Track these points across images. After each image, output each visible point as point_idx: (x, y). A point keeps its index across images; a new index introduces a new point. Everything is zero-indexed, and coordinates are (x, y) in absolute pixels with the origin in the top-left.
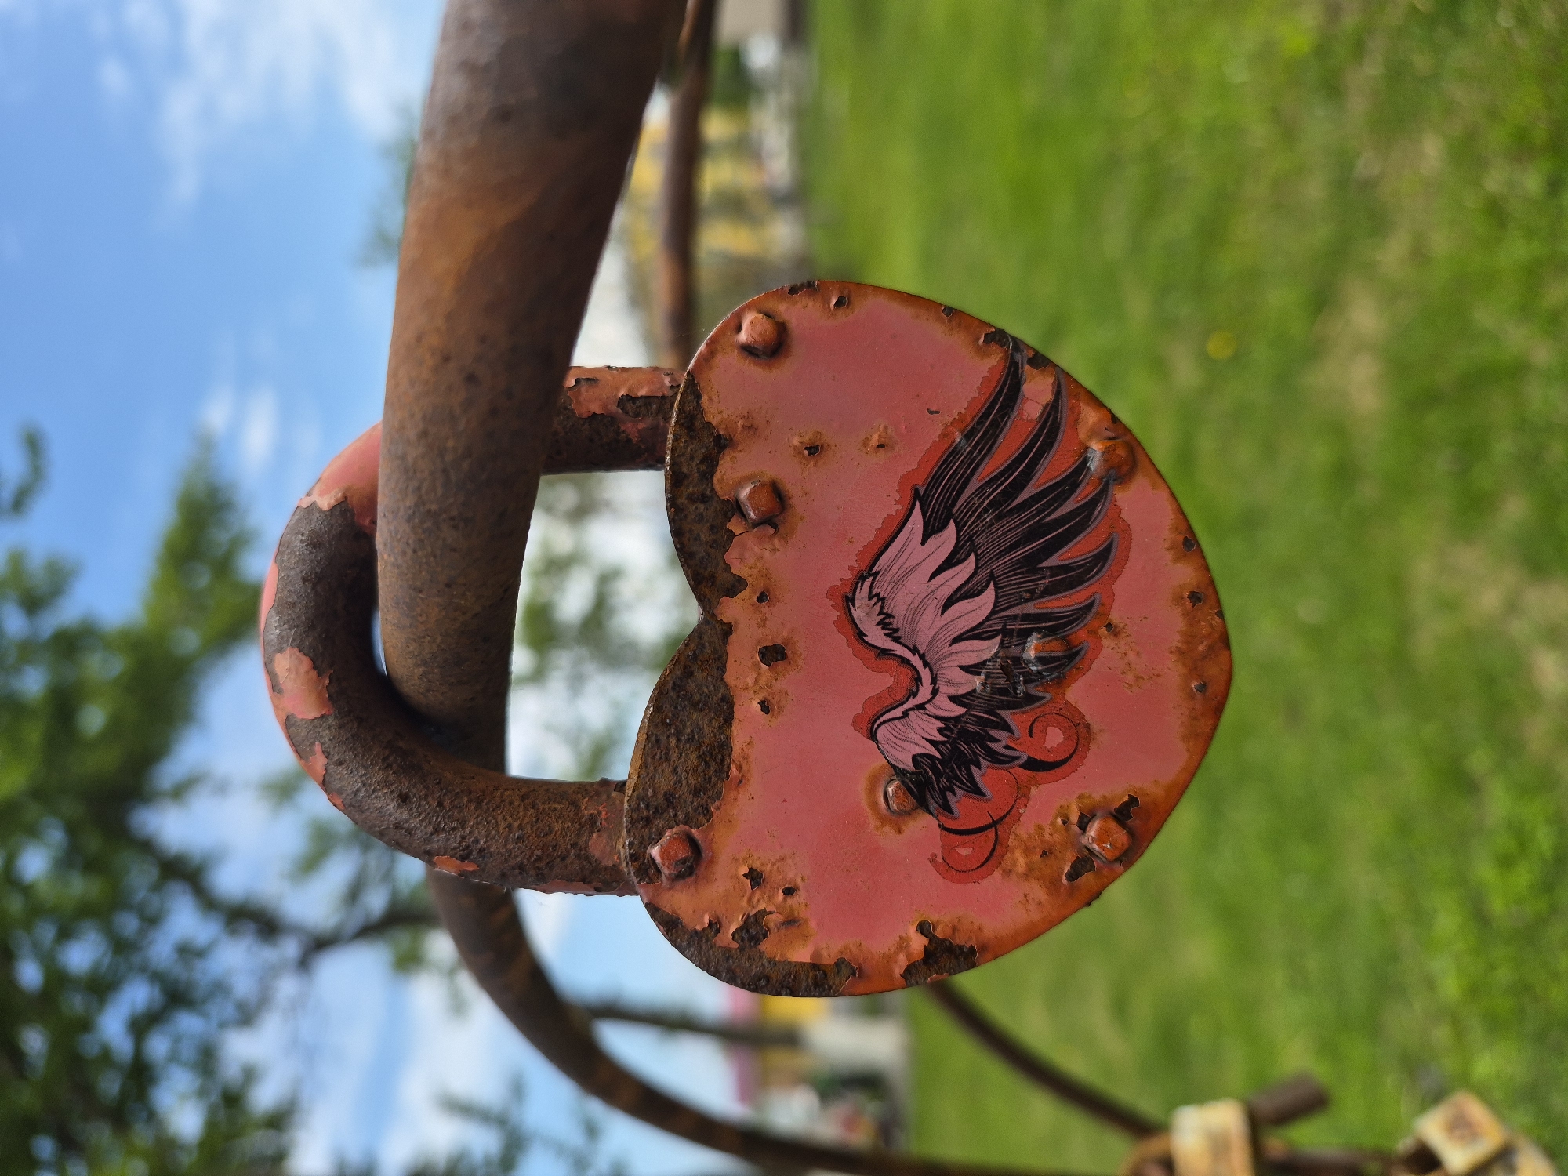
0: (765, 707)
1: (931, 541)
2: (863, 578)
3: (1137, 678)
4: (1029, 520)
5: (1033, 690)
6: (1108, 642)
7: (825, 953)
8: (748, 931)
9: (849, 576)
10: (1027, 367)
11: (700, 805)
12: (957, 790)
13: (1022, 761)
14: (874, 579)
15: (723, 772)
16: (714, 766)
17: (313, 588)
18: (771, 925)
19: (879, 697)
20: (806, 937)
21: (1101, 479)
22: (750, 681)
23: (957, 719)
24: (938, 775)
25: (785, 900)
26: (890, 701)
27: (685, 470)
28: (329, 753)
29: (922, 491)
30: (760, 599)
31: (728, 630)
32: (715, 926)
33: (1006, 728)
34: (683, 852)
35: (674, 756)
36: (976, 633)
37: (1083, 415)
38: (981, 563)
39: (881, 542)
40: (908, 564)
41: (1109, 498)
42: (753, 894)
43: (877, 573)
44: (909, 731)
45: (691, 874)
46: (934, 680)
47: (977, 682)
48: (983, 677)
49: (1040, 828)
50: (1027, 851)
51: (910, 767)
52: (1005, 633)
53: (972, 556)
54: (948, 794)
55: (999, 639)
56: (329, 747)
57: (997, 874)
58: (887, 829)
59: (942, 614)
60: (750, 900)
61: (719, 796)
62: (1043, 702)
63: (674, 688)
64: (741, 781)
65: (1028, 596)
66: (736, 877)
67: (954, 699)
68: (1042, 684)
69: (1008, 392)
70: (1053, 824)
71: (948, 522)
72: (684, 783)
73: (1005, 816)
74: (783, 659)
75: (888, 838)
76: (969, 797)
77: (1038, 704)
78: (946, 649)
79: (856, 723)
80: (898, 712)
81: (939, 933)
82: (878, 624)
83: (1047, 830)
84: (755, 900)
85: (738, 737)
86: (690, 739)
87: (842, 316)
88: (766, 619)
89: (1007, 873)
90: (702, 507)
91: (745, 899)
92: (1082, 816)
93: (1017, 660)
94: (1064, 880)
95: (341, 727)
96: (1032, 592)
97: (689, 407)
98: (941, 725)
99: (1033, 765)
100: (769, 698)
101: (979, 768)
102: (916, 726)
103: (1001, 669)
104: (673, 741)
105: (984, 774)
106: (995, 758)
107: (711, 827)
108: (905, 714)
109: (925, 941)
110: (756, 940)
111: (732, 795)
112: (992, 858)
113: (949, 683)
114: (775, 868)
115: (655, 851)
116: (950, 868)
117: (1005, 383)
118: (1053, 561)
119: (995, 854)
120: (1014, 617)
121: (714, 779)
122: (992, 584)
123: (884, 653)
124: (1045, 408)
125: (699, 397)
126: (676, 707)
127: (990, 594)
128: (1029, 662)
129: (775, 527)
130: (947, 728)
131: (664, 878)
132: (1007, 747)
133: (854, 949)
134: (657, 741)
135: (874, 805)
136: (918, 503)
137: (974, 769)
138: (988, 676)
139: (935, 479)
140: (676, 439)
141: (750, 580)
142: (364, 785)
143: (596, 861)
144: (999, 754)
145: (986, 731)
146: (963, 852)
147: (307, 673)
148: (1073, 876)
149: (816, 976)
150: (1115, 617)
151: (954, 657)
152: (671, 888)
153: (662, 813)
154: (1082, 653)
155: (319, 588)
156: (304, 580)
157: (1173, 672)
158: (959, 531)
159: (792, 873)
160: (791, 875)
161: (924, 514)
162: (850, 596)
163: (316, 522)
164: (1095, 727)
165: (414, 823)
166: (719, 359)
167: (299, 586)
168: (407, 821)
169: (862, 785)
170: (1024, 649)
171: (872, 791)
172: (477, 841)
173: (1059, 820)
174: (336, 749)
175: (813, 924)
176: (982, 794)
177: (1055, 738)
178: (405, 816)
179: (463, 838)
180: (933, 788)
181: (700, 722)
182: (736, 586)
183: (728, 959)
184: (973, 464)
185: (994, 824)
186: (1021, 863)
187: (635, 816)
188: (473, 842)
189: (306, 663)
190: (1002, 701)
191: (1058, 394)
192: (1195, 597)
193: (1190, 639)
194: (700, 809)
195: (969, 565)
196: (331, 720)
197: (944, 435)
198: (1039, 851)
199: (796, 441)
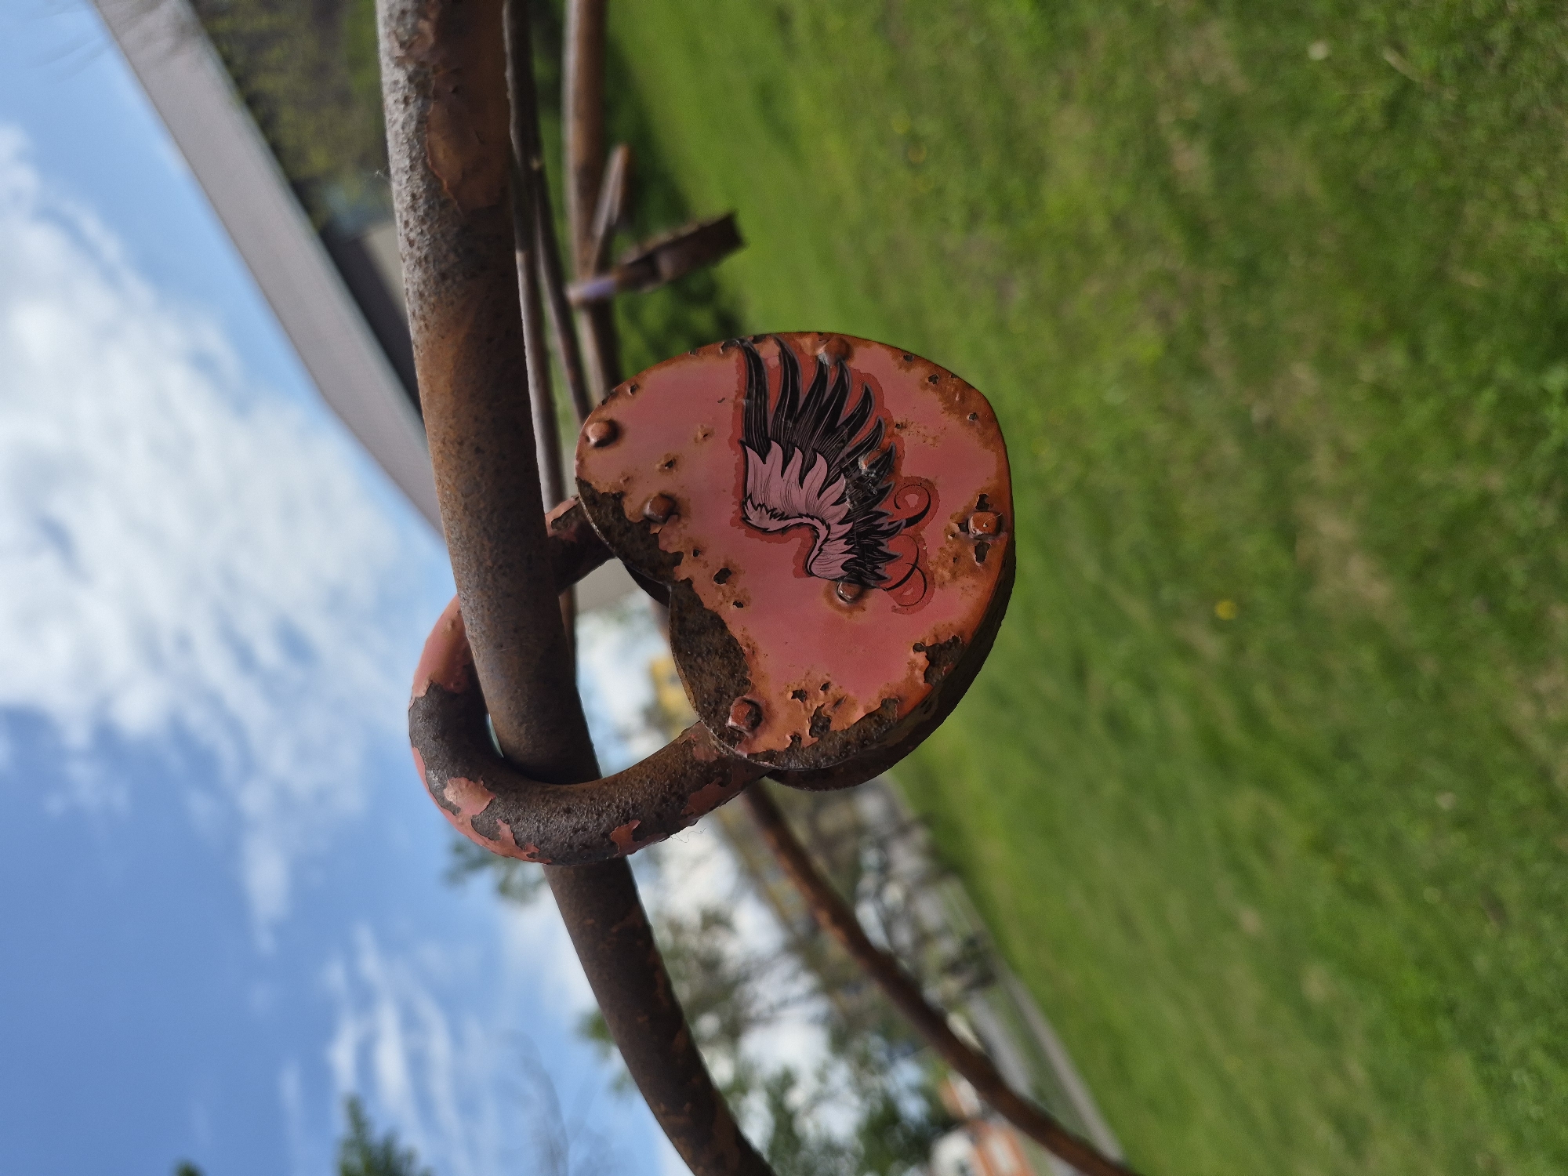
0: (739, 604)
1: (769, 459)
2: (745, 503)
3: (934, 438)
4: (813, 411)
5: (881, 486)
6: (904, 434)
7: (871, 704)
8: (818, 727)
9: (736, 507)
10: (755, 346)
11: (739, 681)
12: (880, 565)
13: (904, 524)
14: (751, 500)
15: (739, 653)
16: (732, 656)
17: (442, 740)
18: (829, 712)
19: (798, 553)
20: (854, 704)
21: (836, 364)
22: (720, 597)
23: (851, 530)
24: (863, 566)
25: (826, 694)
26: (806, 550)
27: (607, 524)
28: (508, 820)
29: (744, 439)
30: (695, 554)
31: (689, 582)
32: (796, 738)
33: (882, 514)
34: (746, 709)
35: (706, 667)
36: (828, 482)
37: (802, 345)
38: (803, 449)
39: (741, 479)
40: (764, 479)
41: (848, 369)
42: (805, 705)
43: (750, 495)
44: (829, 557)
45: (760, 720)
46: (823, 522)
47: (848, 505)
48: (848, 500)
49: (942, 549)
50: (944, 565)
51: (844, 573)
52: (843, 471)
53: (796, 449)
54: (877, 571)
55: (842, 475)
56: (506, 816)
57: (936, 590)
58: (856, 613)
59: (802, 488)
60: (806, 708)
61: (746, 668)
62: (892, 487)
63: (680, 633)
64: (754, 652)
65: (842, 444)
66: (788, 703)
67: (841, 523)
68: (884, 480)
69: (754, 364)
70: (948, 541)
71: (770, 444)
72: (722, 677)
73: (917, 558)
74: (730, 573)
75: (860, 618)
76: (889, 564)
77: (890, 490)
78: (818, 502)
79: (796, 574)
80: (815, 552)
81: (928, 644)
82: (770, 519)
83: (947, 547)
84: (809, 705)
85: (736, 631)
86: (709, 652)
87: (639, 394)
88: (706, 562)
89: (942, 585)
90: (630, 535)
91: (803, 710)
92: (960, 525)
93: (861, 479)
94: (978, 564)
95: (506, 800)
96: (843, 441)
97: (588, 494)
98: (845, 540)
99: (911, 522)
100: (737, 599)
101: (883, 545)
102: (831, 551)
103: (855, 488)
104: (699, 660)
105: (889, 546)
106: (888, 534)
107: (754, 688)
108: (820, 550)
109: (924, 654)
110: (826, 727)
111: (754, 662)
112: (928, 582)
113: (833, 517)
114: (808, 681)
115: (730, 722)
116: (906, 607)
117: (749, 360)
118: (842, 419)
119: (928, 580)
120: (843, 460)
121: (737, 662)
122: (818, 454)
123: (784, 530)
124: (780, 356)
125: (589, 485)
126: (689, 642)
127: (820, 459)
128: (868, 473)
129: (677, 513)
130: (849, 539)
131: (746, 733)
132: (890, 523)
133: (887, 689)
134: (691, 667)
135: (839, 607)
136: (747, 448)
137: (881, 548)
138: (850, 498)
139: (747, 430)
140: (592, 514)
141: (683, 550)
142: (540, 821)
143: (705, 762)
144: (888, 530)
145: (872, 525)
146: (908, 593)
147: (467, 786)
148: (981, 558)
149: (876, 721)
150: (897, 420)
151: (825, 503)
152: (755, 737)
153: (721, 701)
154: (894, 448)
155: (446, 738)
156: (434, 739)
157: (952, 422)
158: (779, 443)
159: (820, 677)
160: (819, 678)
161: (754, 449)
162: (744, 516)
163: (422, 706)
164: (931, 478)
165: (583, 820)
166: (588, 461)
167: (433, 744)
168: (578, 823)
169: (824, 602)
170: (860, 471)
171: (831, 601)
172: (627, 803)
173: (950, 537)
174: (511, 814)
175: (852, 694)
176: (896, 556)
177: (913, 500)
178: (575, 820)
179: (617, 807)
180: (865, 574)
181: (708, 639)
182: (677, 558)
183: (817, 749)
184: (762, 409)
185: (914, 566)
186: (947, 574)
187: (706, 714)
188: (625, 805)
189: (463, 781)
190: (868, 504)
191: (781, 345)
192: (932, 379)
193: (947, 399)
194: (742, 683)
195: (798, 454)
196: (497, 801)
197: (736, 407)
198: (951, 561)
199: (658, 466)
